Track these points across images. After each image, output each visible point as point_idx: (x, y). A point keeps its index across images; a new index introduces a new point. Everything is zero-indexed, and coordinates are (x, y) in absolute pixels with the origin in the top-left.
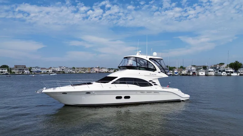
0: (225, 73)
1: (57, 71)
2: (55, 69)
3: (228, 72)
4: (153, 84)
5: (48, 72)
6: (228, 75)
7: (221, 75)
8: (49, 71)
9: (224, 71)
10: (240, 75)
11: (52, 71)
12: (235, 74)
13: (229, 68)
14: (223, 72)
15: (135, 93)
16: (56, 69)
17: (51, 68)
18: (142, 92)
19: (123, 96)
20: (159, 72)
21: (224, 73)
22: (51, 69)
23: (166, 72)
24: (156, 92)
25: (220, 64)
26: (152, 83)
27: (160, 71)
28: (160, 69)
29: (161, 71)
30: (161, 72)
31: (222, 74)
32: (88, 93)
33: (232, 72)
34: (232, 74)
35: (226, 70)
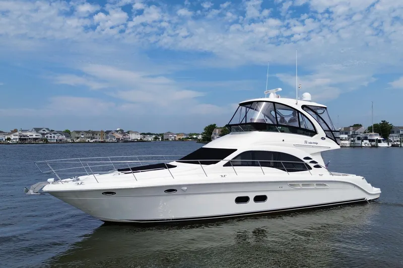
0: (367, 141)
1: (30, 137)
2: (24, 134)
3: (373, 140)
4: (312, 165)
5: (9, 139)
6: (373, 146)
7: (361, 147)
8: (12, 137)
9: (366, 138)
10: (393, 146)
11: (17, 137)
12: (383, 145)
13: (373, 133)
14: (365, 141)
15: (277, 187)
16: (28, 134)
17: (16, 131)
18: (292, 184)
19: (252, 197)
20: (323, 138)
21: (365, 143)
22: (17, 133)
23: (335, 138)
24: (321, 184)
25: (355, 126)
26: (311, 162)
27: (324, 135)
28: (325, 131)
29: (327, 136)
30: (327, 138)
31: (363, 145)
32: (171, 190)
33: (379, 141)
34: (379, 145)
35: (369, 138)
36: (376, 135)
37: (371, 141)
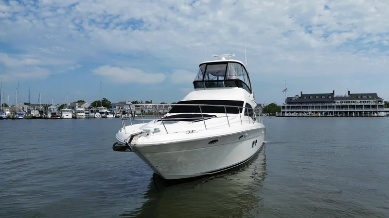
0: (99, 114)
3: (103, 113)
6: (103, 117)
7: (95, 118)
9: (97, 111)
10: (116, 117)
12: (110, 116)
13: (102, 107)
14: (97, 114)
21: (97, 115)
31: (96, 117)
33: (107, 113)
34: (108, 116)
35: (100, 111)
36: (105, 109)
37: (101, 113)
